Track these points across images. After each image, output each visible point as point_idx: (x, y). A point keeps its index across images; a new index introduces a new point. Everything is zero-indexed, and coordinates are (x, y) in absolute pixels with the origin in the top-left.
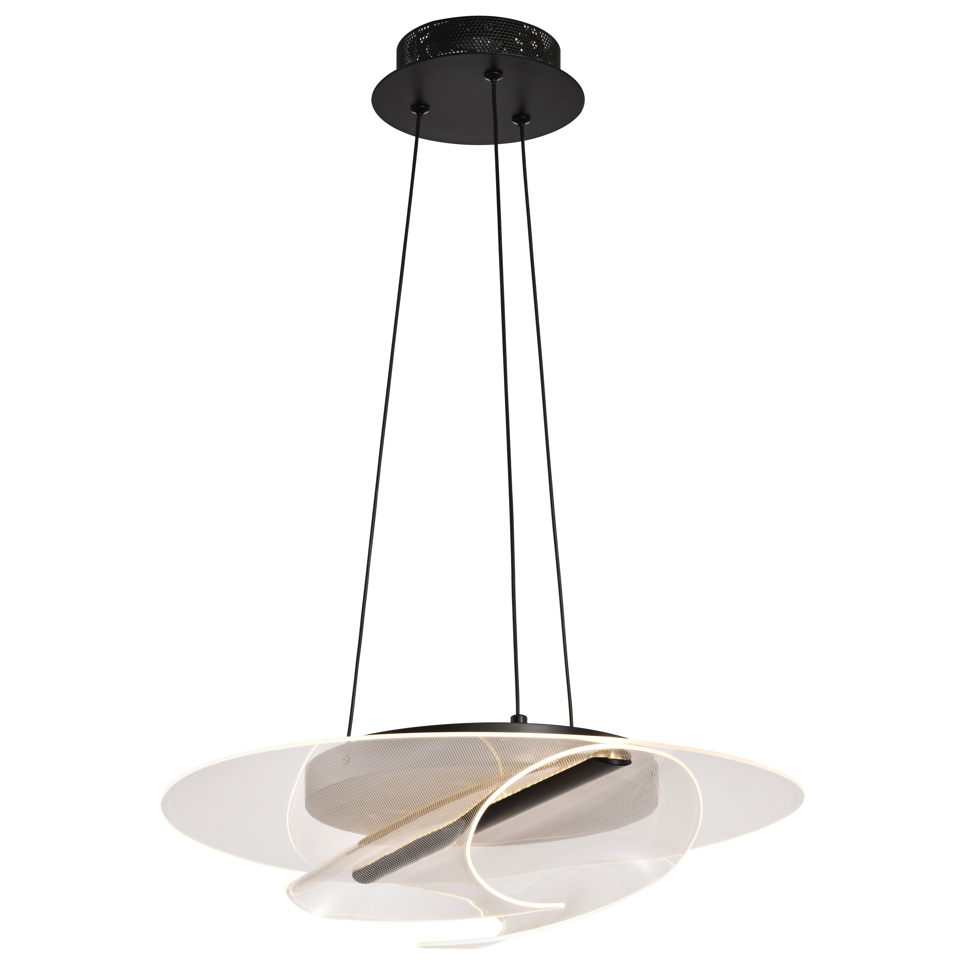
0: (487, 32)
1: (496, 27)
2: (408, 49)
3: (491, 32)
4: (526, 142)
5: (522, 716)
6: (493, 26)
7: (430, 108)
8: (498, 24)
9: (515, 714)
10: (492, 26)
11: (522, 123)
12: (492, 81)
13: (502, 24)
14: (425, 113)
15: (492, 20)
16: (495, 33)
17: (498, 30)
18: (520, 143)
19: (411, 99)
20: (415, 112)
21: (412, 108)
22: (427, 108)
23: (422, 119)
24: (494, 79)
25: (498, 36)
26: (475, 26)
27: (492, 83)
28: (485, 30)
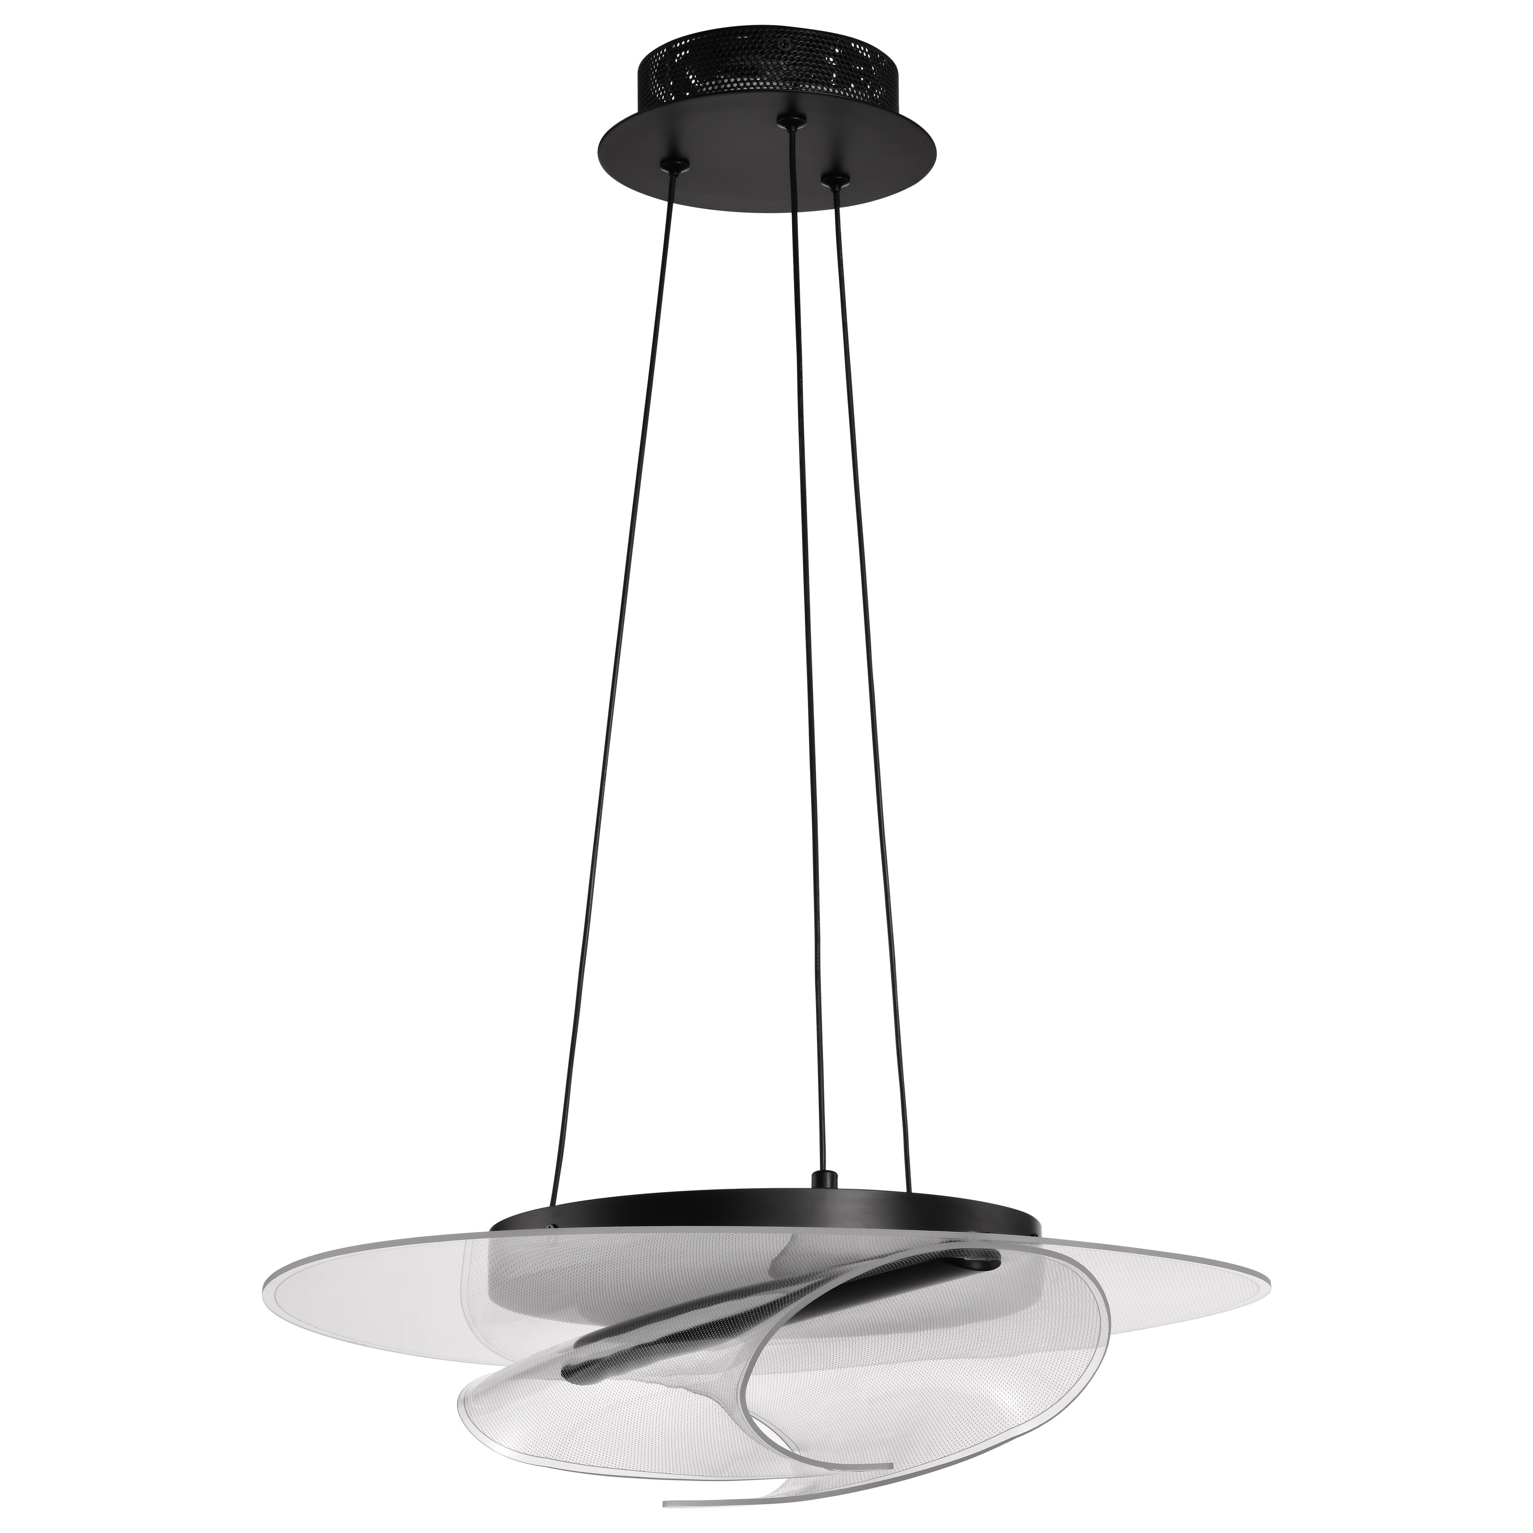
0: (783, 53)
1: (796, 44)
2: (656, 74)
3: (789, 53)
4: (842, 210)
5: (829, 1174)
6: (792, 42)
7: (691, 165)
8: (800, 39)
9: (818, 1169)
10: (790, 42)
11: (837, 186)
12: (790, 131)
13: (806, 40)
14: (682, 172)
15: (790, 33)
16: (795, 54)
17: (799, 49)
18: (833, 210)
19: (660, 151)
20: (667, 170)
21: (663, 164)
22: (686, 163)
23: (679, 181)
24: (793, 127)
25: (799, 60)
26: (763, 42)
27: (789, 134)
28: (779, 49)
